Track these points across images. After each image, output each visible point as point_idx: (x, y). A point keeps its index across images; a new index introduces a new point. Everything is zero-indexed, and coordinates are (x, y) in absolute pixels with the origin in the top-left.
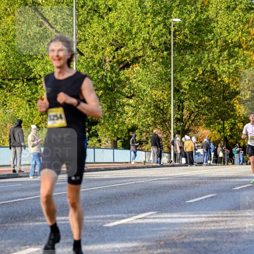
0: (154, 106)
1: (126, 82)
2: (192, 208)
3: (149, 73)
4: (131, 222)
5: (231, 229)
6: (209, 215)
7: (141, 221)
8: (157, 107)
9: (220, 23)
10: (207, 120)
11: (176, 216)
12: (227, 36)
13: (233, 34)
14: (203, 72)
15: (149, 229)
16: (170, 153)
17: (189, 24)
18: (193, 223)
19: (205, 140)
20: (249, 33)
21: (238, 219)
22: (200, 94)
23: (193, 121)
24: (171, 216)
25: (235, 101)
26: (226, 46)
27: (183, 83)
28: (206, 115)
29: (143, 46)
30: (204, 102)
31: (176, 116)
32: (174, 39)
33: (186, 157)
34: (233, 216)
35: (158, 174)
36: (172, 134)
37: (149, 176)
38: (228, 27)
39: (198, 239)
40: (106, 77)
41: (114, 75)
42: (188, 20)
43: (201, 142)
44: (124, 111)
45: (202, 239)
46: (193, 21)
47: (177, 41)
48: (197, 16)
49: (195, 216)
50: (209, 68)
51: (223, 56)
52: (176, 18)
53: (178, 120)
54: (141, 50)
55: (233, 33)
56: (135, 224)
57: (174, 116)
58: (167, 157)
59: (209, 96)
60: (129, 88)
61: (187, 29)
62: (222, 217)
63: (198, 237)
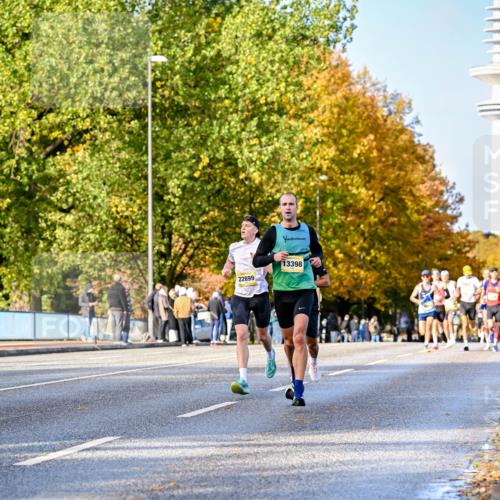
0: (115, 227)
1: (58, 180)
2: (190, 429)
3: (104, 163)
4: (68, 457)
5: (265, 470)
6: (222, 443)
7: (89, 455)
8: (120, 229)
9: (242, 65)
10: (219, 256)
11: (158, 444)
12: (257, 90)
13: (268, 87)
14: (210, 160)
15: (105, 469)
16: (145, 320)
17: (182, 66)
18: (191, 459)
19: (215, 295)
20: (299, 85)
21: (278, 449)
22: (205, 205)
23: (191, 257)
24: (149, 444)
25: (273, 219)
26: (255, 110)
27: (171, 184)
28: (218, 245)
29: (92, 110)
30: (214, 220)
31: (157, 248)
32: (153, 97)
33: (177, 328)
34: (269, 445)
35: (122, 362)
36: (151, 283)
37: (106, 365)
38: (260, 73)
39: (201, 490)
40: (18, 170)
41: (34, 167)
42: (180, 60)
43: (207, 299)
44: (56, 239)
45: (210, 490)
46: (190, 62)
47: (157, 100)
48: (197, 51)
49: (195, 444)
50: (221, 154)
51: (248, 130)
52: (156, 54)
53: (161, 255)
54: (88, 116)
55: (269, 84)
56: (76, 460)
57: (154, 247)
58: (140, 329)
59: (221, 209)
60: (63, 193)
61: (178, 77)
62: (248, 446)
63: (201, 486)
